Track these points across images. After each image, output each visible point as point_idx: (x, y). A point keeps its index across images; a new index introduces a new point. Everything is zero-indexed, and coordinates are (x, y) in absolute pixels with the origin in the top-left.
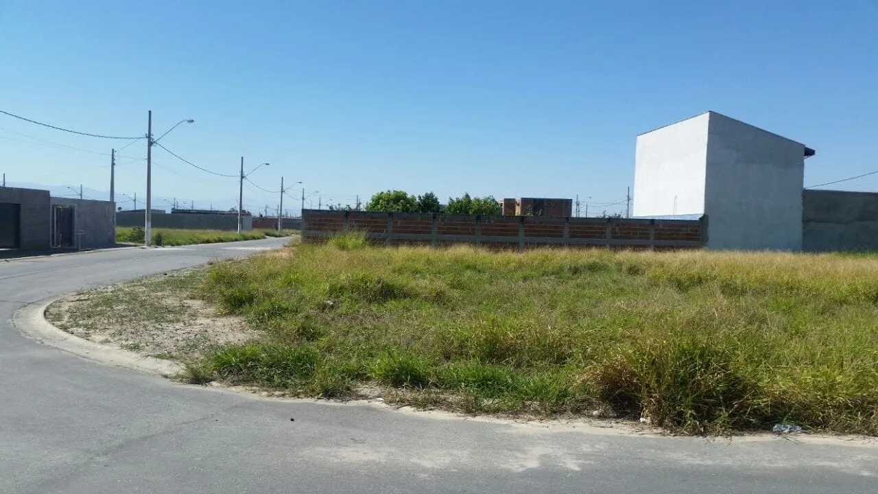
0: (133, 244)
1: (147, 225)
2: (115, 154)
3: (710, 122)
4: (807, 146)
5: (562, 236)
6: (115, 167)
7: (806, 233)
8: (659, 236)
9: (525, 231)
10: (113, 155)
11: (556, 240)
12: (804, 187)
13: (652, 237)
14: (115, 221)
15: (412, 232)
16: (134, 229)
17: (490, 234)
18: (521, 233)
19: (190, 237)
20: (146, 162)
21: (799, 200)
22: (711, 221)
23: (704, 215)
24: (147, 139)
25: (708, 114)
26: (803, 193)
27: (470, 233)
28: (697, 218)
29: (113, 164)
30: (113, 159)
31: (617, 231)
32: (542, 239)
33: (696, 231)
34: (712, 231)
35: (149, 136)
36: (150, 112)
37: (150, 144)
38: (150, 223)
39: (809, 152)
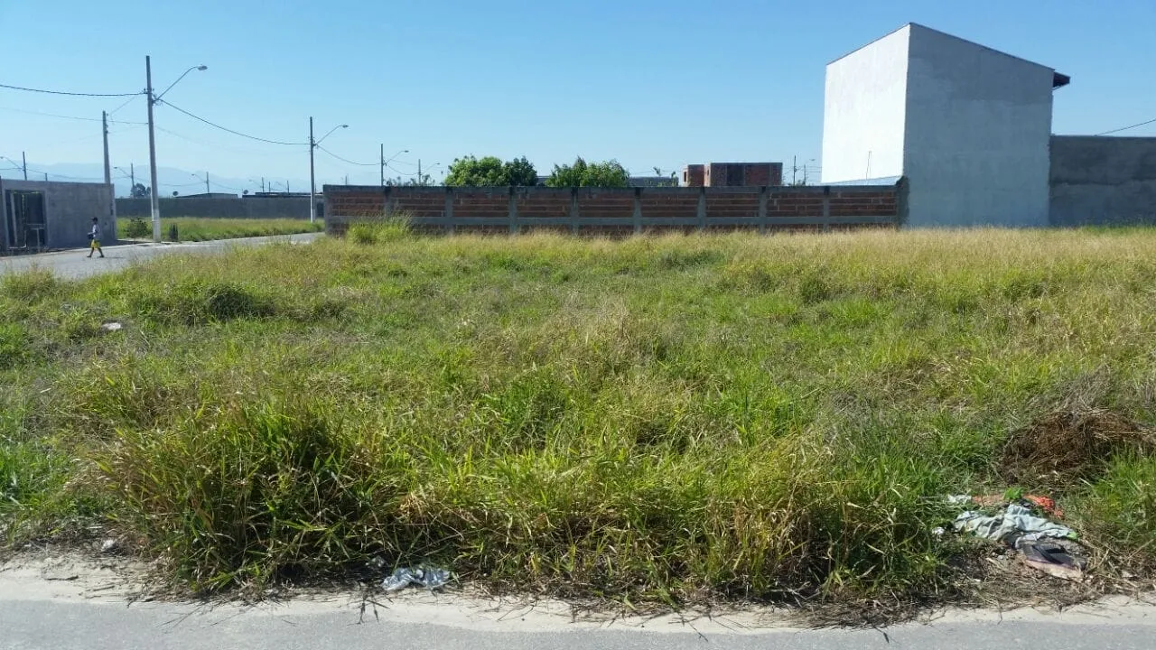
0: (132, 240)
1: (155, 213)
2: (107, 118)
3: (911, 39)
4: (1056, 71)
5: (695, 215)
6: (108, 135)
7: (1053, 200)
8: (835, 211)
9: (643, 209)
10: (104, 120)
11: (687, 221)
12: (1053, 132)
13: (826, 212)
14: (114, 209)
15: (480, 215)
16: (133, 221)
17: (593, 215)
18: (637, 212)
19: (228, 229)
20: (147, 127)
21: (1043, 153)
22: (913, 185)
23: (903, 178)
24: (146, 96)
25: (909, 26)
26: (1050, 142)
27: (564, 215)
28: (893, 182)
29: (106, 133)
30: (105, 126)
31: (775, 203)
32: (668, 220)
33: (892, 201)
34: (914, 200)
35: (149, 91)
36: (148, 58)
37: (151, 102)
38: (157, 211)
39: (1061, 80)
